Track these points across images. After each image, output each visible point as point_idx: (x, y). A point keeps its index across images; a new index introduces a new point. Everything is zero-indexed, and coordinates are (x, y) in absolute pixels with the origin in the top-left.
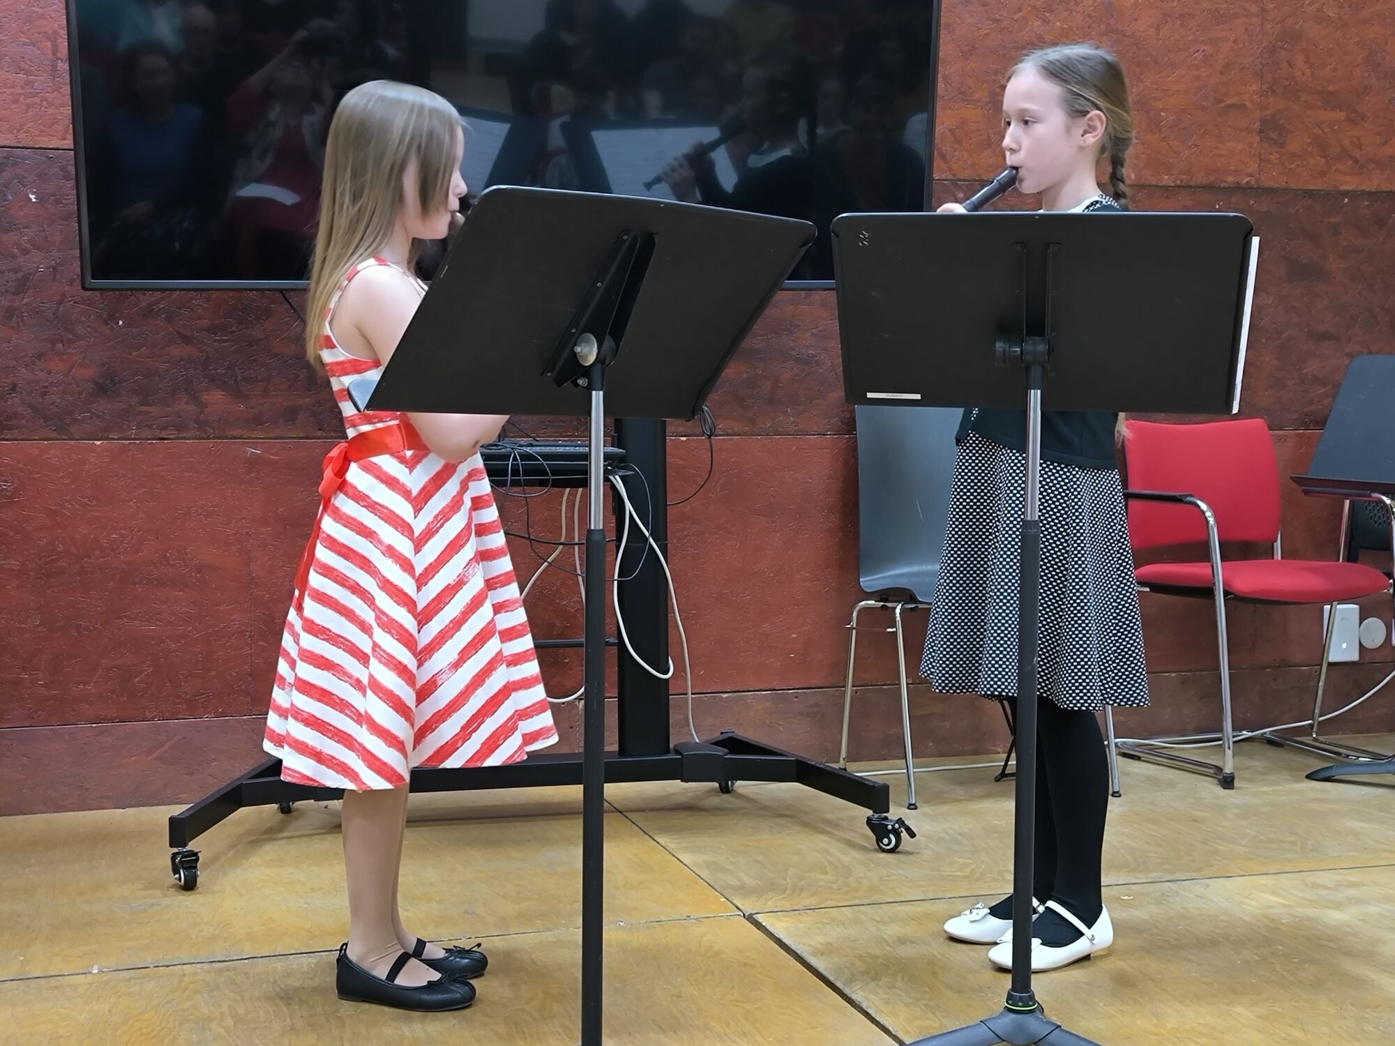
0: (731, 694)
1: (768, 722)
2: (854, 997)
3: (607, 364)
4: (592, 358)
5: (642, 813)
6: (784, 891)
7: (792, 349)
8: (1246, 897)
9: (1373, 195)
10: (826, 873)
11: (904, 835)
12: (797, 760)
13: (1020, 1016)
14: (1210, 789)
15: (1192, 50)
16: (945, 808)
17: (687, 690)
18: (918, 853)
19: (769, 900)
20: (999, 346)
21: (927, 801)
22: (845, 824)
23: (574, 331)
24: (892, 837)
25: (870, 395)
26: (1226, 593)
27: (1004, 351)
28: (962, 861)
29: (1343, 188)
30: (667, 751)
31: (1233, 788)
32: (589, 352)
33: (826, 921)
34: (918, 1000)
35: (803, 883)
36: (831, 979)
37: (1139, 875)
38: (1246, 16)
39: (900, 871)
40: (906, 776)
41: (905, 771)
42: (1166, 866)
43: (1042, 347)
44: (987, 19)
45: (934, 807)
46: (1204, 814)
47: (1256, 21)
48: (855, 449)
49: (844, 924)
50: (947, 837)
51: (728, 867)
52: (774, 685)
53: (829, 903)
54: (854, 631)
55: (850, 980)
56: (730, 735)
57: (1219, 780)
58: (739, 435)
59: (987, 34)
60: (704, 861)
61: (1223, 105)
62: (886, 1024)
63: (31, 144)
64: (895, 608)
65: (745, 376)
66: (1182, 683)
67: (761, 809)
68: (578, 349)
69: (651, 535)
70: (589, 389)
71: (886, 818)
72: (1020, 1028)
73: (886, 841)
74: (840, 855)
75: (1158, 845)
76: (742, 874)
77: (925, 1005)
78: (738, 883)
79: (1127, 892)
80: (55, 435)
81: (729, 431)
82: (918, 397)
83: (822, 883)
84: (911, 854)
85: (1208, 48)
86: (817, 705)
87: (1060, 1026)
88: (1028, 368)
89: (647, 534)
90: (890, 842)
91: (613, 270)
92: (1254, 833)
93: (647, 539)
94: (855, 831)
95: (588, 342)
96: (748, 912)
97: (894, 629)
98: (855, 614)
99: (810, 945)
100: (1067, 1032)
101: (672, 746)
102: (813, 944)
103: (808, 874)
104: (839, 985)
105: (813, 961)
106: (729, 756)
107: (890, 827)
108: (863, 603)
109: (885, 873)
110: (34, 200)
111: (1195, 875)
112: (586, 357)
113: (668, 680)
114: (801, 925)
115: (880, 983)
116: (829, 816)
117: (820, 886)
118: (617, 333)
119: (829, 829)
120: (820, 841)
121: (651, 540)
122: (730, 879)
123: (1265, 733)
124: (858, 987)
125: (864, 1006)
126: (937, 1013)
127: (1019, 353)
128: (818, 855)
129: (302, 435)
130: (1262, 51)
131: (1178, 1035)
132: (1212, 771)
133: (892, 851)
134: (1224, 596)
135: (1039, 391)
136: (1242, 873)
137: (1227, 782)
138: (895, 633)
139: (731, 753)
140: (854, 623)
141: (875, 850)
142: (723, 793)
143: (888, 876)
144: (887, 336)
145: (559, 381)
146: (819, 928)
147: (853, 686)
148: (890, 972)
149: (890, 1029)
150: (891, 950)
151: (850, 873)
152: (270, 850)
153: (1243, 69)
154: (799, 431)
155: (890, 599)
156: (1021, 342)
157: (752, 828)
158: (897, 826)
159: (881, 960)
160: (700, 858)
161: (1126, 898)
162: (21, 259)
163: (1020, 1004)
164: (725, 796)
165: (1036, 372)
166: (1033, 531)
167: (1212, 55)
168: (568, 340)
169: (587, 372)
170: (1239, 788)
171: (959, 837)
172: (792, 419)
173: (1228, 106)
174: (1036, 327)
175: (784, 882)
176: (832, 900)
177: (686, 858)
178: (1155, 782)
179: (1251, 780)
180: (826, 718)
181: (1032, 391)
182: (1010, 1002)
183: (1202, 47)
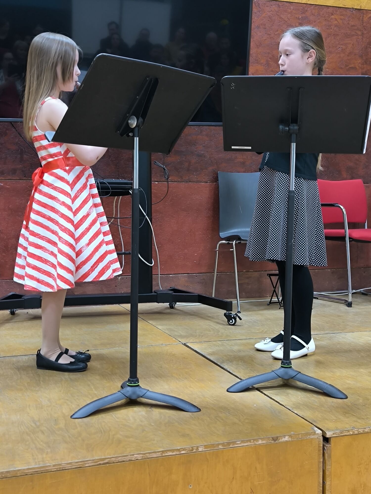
0: (173, 275)
1: (186, 285)
2: (224, 367)
3: (140, 127)
4: (134, 125)
5: (142, 314)
6: (196, 336)
7: (196, 151)
8: (359, 338)
10: (210, 331)
11: (238, 319)
12: (198, 295)
13: (286, 369)
14: (344, 307)
15: (338, 47)
16: (250, 313)
17: (158, 273)
18: (243, 326)
19: (191, 339)
20: (281, 127)
21: (244, 311)
22: (215, 317)
23: (128, 115)
24: (233, 320)
25: (233, 147)
26: (350, 238)
27: (283, 128)
28: (258, 328)
30: (152, 292)
31: (351, 307)
32: (133, 123)
33: (212, 345)
34: (247, 368)
35: (202, 334)
36: (216, 362)
37: (321, 332)
38: (357, 35)
39: (237, 331)
40: (237, 303)
41: (237, 302)
42: (331, 329)
43: (296, 127)
44: (266, 34)
45: (246, 313)
46: (342, 314)
47: (360, 37)
48: (218, 188)
49: (218, 346)
50: (252, 321)
51: (175, 330)
52: (188, 272)
53: (212, 340)
54: (218, 251)
55: (223, 362)
56: (173, 288)
57: (346, 304)
58: (176, 182)
59: (266, 39)
60: (166, 328)
61: (348, 67)
62: (237, 375)
64: (233, 244)
65: (179, 161)
66: (332, 273)
67: (185, 313)
68: (130, 121)
69: (147, 215)
70: (134, 136)
71: (231, 313)
72: (286, 373)
73: (231, 321)
74: (215, 326)
75: (327, 323)
76: (180, 332)
77: (250, 369)
78: (179, 334)
79: (318, 336)
81: (173, 180)
82: (250, 148)
83: (209, 334)
84: (240, 326)
85: (344, 47)
86: (204, 279)
87: (300, 372)
88: (291, 135)
89: (145, 214)
90: (233, 322)
91: (143, 91)
92: (360, 320)
93: (145, 216)
94: (219, 319)
95: (133, 119)
96: (184, 342)
97: (233, 250)
98: (218, 245)
99: (207, 352)
100: (303, 374)
101: (153, 291)
102: (207, 351)
103: (204, 332)
104: (219, 364)
105: (209, 357)
106: (174, 294)
107: (232, 316)
108: (221, 242)
109: (231, 331)
111: (341, 332)
112: (132, 125)
113: (152, 266)
114: (203, 346)
115: (233, 363)
116: (209, 315)
117: (208, 335)
118: (144, 116)
119: (210, 319)
120: (207, 322)
121: (147, 217)
122: (176, 333)
123: (361, 291)
124: (226, 364)
125: (228, 370)
126: (255, 372)
127: (288, 130)
128: (207, 326)
129: (18, 178)
130: (362, 49)
131: (341, 378)
132: (344, 302)
133: (233, 325)
134: (349, 239)
135: (295, 144)
136: (358, 331)
137: (349, 305)
139: (174, 293)
140: (217, 249)
141: (227, 325)
142: (171, 308)
143: (232, 332)
144: (240, 124)
145: (122, 135)
146: (209, 347)
147: (217, 273)
148: (236, 360)
149: (238, 376)
150: (236, 353)
151: (219, 331)
152: (8, 326)
153: (355, 55)
154: (198, 181)
155: (230, 240)
156: (288, 126)
157: (182, 318)
158: (235, 316)
159: (233, 356)
160: (165, 327)
161: (318, 338)
163: (286, 365)
164: (172, 309)
165: (294, 136)
166: (292, 194)
167: (345, 49)
168: (126, 118)
169: (132, 130)
170: (353, 307)
171: (256, 321)
172: (195, 176)
173: (350, 68)
174: (295, 121)
175: (196, 334)
176: (213, 339)
177: (160, 327)
178: (324, 305)
179: (357, 305)
180: (207, 284)
181: (293, 143)
182: (282, 364)
183: (341, 46)
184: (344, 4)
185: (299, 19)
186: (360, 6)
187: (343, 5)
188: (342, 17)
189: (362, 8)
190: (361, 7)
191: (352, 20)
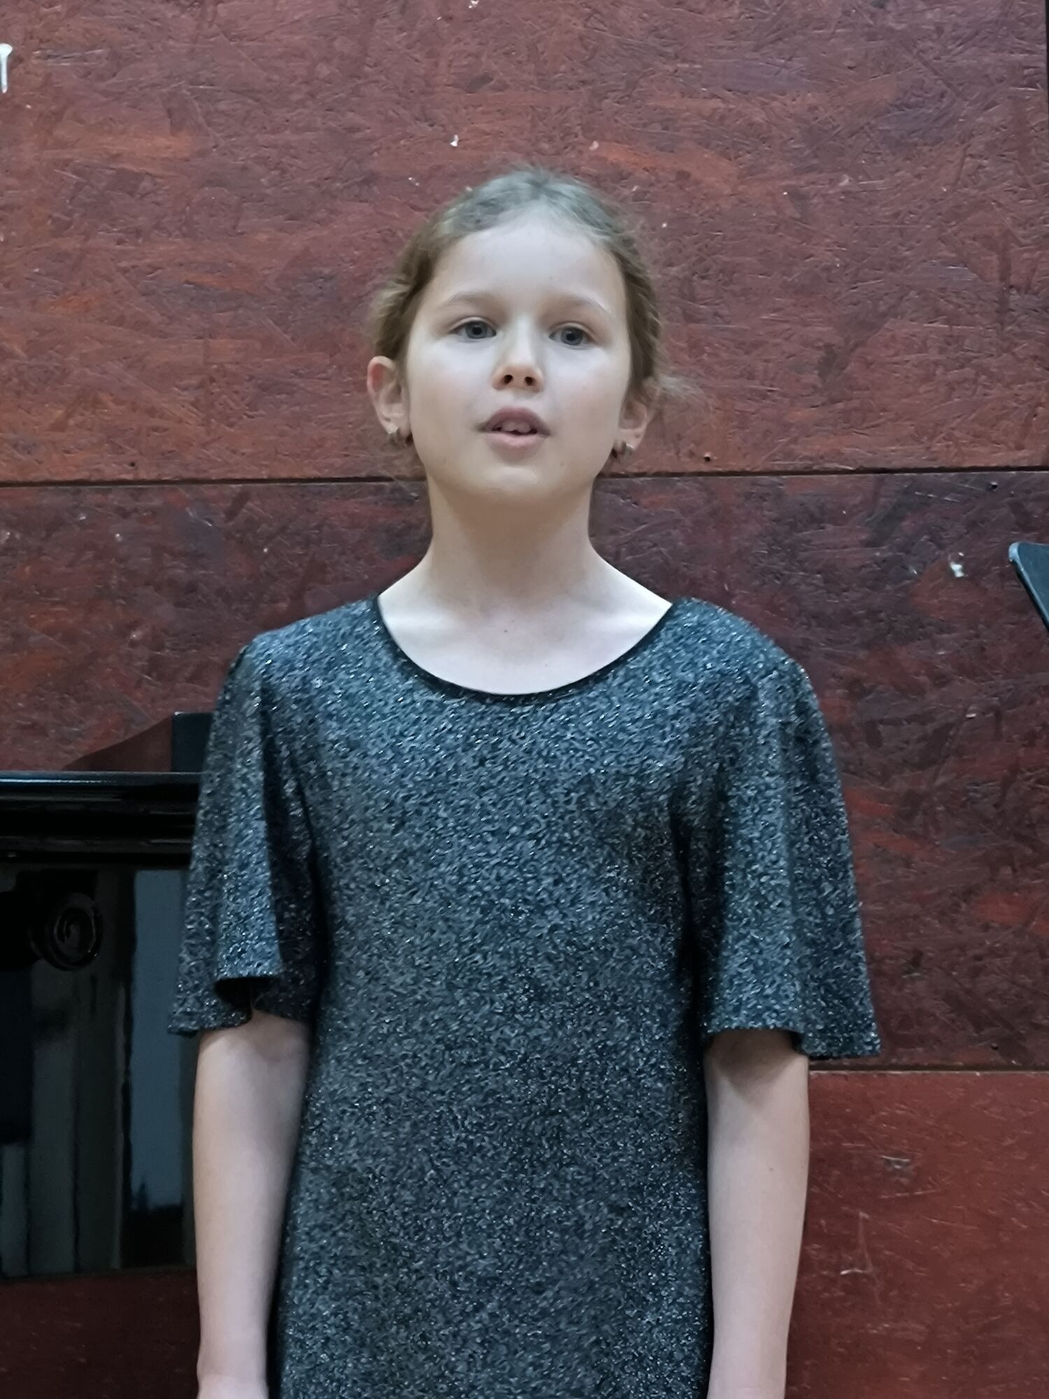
63: (954, 462)
80: (996, 1058)
110: (959, 574)
162: (932, 696)
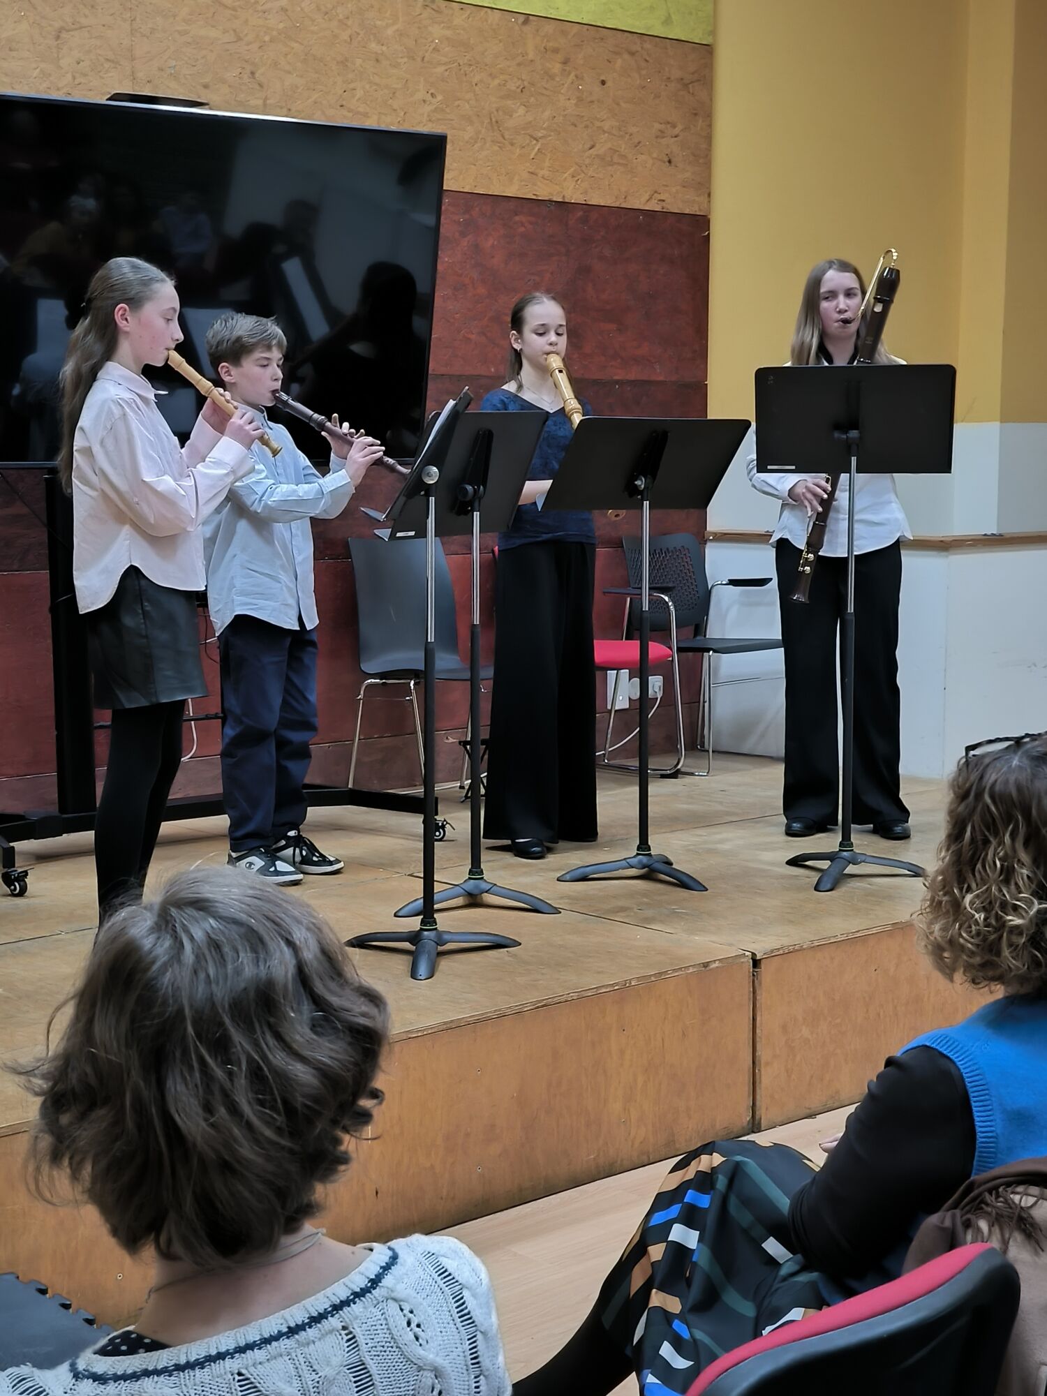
9: (633, 383)
15: (525, 278)
24: (441, 830)
29: (616, 378)
38: (558, 255)
47: (564, 258)
54: (361, 701)
64: (410, 683)
90: (440, 834)
98: (361, 689)
107: (440, 824)
108: (369, 681)
138: (411, 700)
140: (361, 696)
158: (445, 823)
167: (538, 283)
183: (533, 278)
184: (535, 193)
185: (459, 223)
186: (562, 196)
187: (534, 195)
188: (532, 219)
189: (567, 201)
190: (564, 197)
191: (549, 224)
